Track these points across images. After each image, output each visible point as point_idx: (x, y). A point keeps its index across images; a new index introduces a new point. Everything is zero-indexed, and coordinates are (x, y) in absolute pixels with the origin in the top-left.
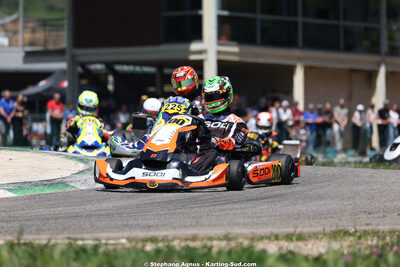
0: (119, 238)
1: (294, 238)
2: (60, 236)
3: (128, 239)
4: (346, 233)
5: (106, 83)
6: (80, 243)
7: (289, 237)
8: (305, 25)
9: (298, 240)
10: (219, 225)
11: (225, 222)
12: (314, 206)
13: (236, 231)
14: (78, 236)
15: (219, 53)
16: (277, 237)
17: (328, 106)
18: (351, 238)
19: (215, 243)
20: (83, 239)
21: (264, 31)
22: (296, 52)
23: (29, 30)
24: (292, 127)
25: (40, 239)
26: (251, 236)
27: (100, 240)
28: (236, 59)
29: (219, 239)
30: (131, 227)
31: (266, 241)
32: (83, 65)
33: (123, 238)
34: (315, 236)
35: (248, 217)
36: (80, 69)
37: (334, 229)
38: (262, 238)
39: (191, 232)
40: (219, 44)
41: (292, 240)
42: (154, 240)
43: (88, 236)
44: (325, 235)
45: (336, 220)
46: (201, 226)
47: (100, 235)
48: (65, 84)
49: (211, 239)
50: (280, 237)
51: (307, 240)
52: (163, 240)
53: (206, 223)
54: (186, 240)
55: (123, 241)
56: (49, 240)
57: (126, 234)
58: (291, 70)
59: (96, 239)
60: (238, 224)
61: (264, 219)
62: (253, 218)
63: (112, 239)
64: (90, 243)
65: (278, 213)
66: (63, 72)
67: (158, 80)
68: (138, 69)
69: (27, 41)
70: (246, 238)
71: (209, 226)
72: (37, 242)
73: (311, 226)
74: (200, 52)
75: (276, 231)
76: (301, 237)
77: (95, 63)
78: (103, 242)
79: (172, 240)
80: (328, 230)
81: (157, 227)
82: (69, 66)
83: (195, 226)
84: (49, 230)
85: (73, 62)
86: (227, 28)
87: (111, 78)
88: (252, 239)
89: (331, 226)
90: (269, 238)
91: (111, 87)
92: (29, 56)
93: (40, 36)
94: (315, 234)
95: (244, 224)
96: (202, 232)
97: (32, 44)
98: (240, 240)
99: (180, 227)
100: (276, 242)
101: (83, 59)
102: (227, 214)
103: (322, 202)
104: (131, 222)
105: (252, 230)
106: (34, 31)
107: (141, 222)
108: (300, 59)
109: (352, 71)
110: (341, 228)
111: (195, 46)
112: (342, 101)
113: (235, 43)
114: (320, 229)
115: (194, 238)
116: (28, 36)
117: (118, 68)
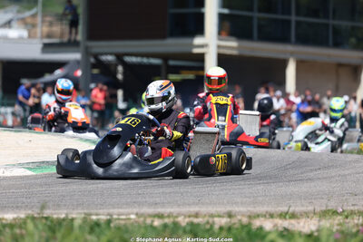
0: (129, 214)
1: (287, 217)
2: (75, 211)
3: (137, 214)
4: (335, 213)
5: (115, 72)
6: (94, 217)
7: (283, 216)
8: (298, 23)
9: (290, 218)
10: (219, 203)
11: (225, 201)
12: (304, 188)
13: (235, 209)
14: (92, 211)
15: (219, 47)
16: (272, 216)
17: (317, 96)
18: (340, 217)
19: (216, 219)
20: (97, 215)
21: (260, 28)
22: (290, 48)
23: (47, 24)
24: (284, 115)
25: (58, 214)
26: (249, 214)
27: (111, 215)
28: (235, 52)
29: (219, 216)
30: (140, 204)
31: (262, 219)
32: (96, 56)
33: (132, 214)
34: (306, 215)
35: (246, 197)
36: (92, 60)
37: (324, 208)
38: (258, 216)
39: (194, 209)
40: (220, 39)
41: (285, 218)
42: (160, 216)
43: (101, 211)
44: (315, 213)
45: (325, 201)
46: (203, 204)
47: (111, 211)
48: (79, 73)
49: (212, 216)
50: (275, 215)
51: (298, 218)
52: (169, 216)
53: (207, 201)
54: (189, 216)
55: (133, 217)
56: (67, 214)
57: (135, 210)
58: (284, 64)
59: (109, 214)
60: (236, 203)
61: (261, 199)
62: (249, 197)
63: (123, 214)
64: (103, 218)
65: (272, 193)
66: (78, 62)
67: (163, 71)
68: (145, 60)
69: (45, 34)
70: (243, 215)
71: (211, 204)
72: (55, 216)
73: (303, 206)
74: (202, 46)
75: (271, 209)
76: (293, 216)
77: (106, 54)
78: (115, 217)
79: (177, 217)
80: (318, 209)
81: (163, 205)
82: (83, 56)
83: (197, 204)
84: (65, 205)
85: (87, 53)
86: (227, 24)
87: (120, 68)
88: (250, 217)
89: (321, 206)
90: (265, 216)
91: (120, 77)
92: (47, 47)
93: (57, 29)
94: (306, 213)
95: (242, 203)
96: (203, 210)
97: (49, 36)
98: (239, 217)
99: (184, 204)
100: (271, 220)
101: (95, 50)
102: (227, 194)
103: (312, 184)
104: (140, 199)
105: (249, 209)
106: (51, 24)
107: (147, 199)
108: (292, 54)
109: (340, 65)
110: (329, 208)
111: (198, 41)
112: (329, 93)
113: (233, 38)
114: (311, 208)
115: (197, 215)
116: (46, 29)
117: (128, 59)
